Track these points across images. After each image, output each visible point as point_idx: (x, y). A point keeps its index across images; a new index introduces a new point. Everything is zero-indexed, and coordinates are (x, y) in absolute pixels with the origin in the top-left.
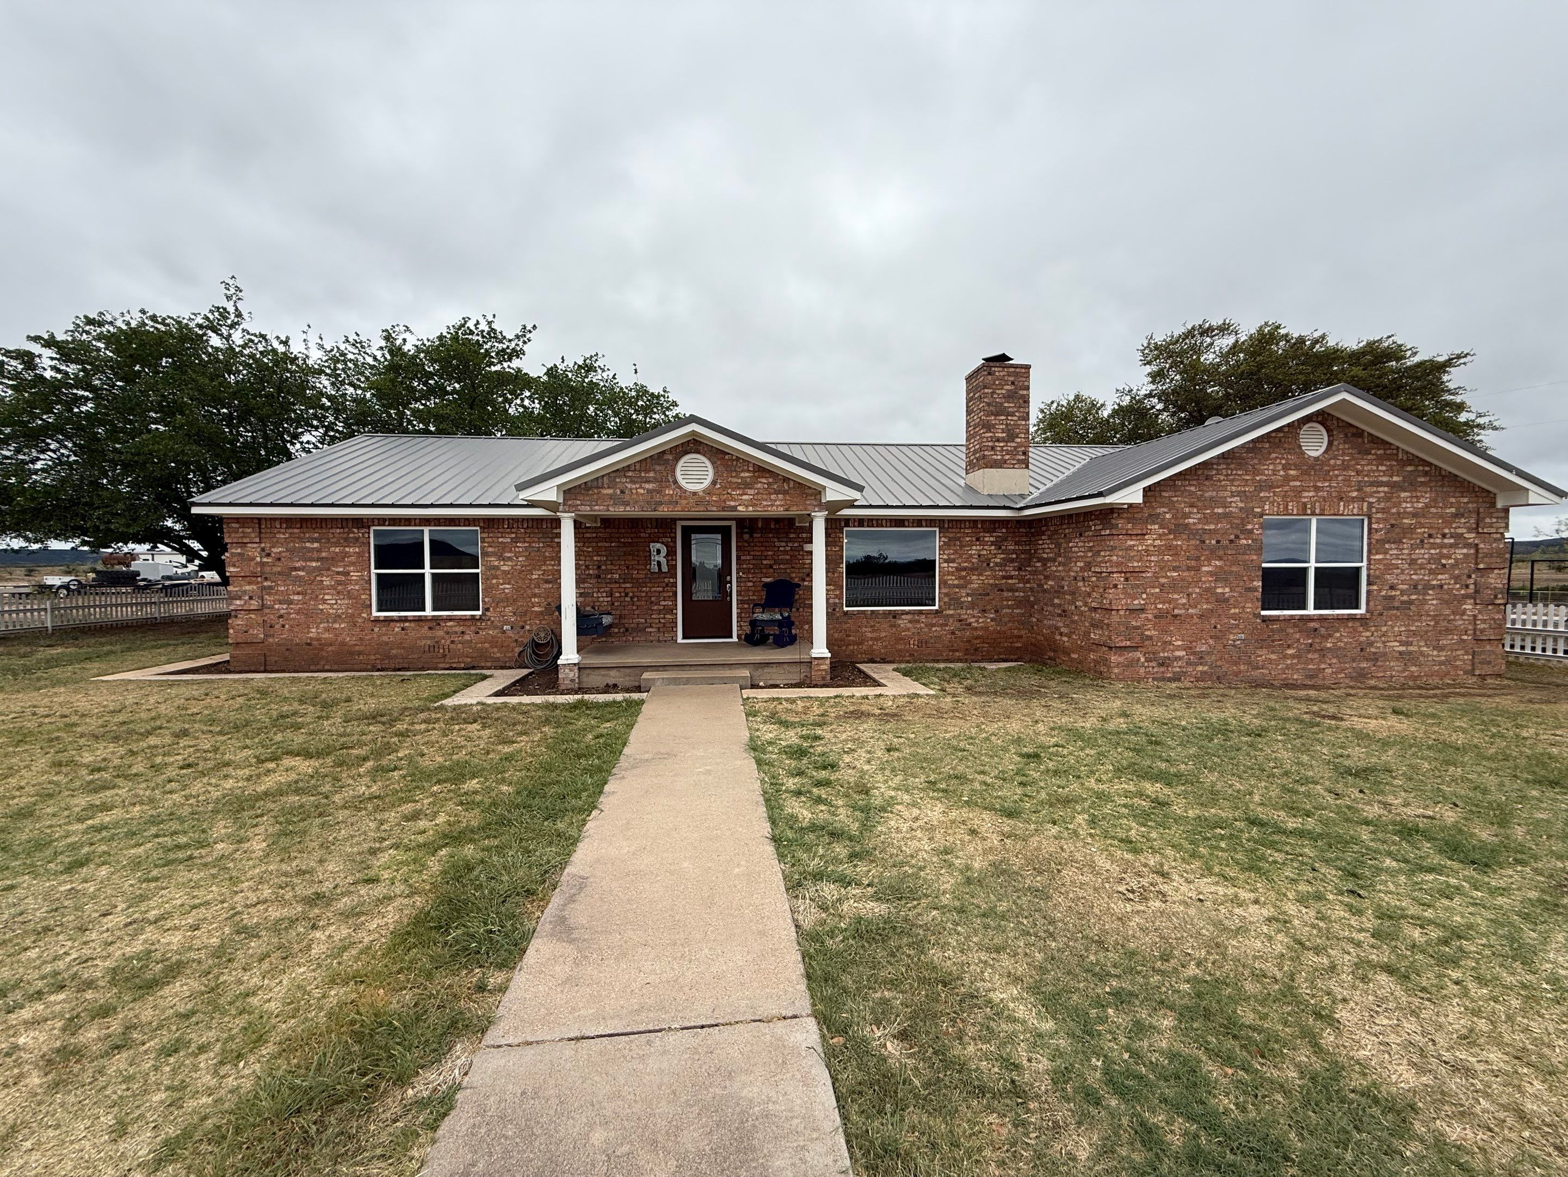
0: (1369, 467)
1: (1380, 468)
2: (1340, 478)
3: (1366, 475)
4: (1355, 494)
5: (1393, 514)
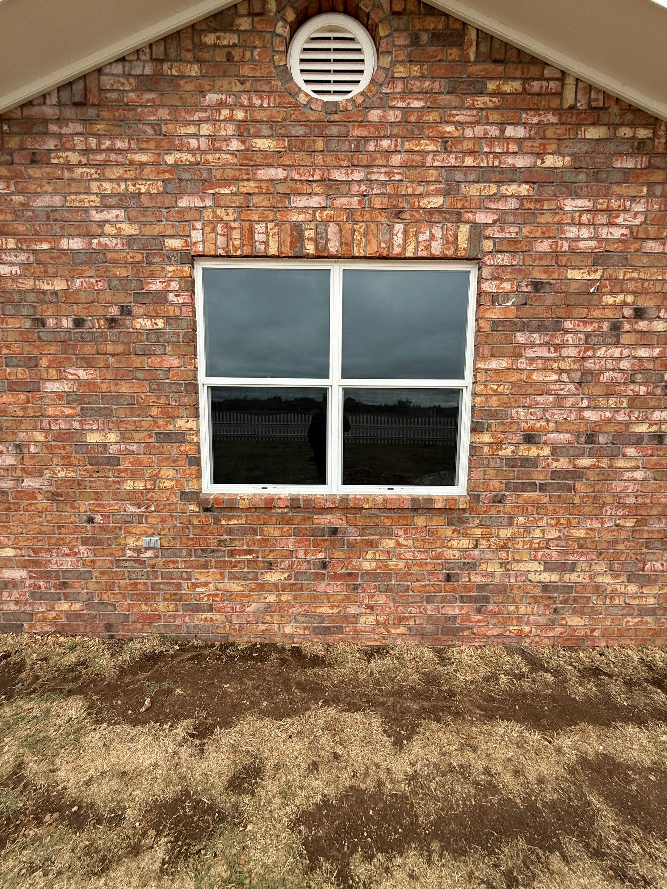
0: (479, 130)
1: (510, 131)
2: (396, 160)
3: (472, 153)
4: (436, 202)
5: (542, 255)
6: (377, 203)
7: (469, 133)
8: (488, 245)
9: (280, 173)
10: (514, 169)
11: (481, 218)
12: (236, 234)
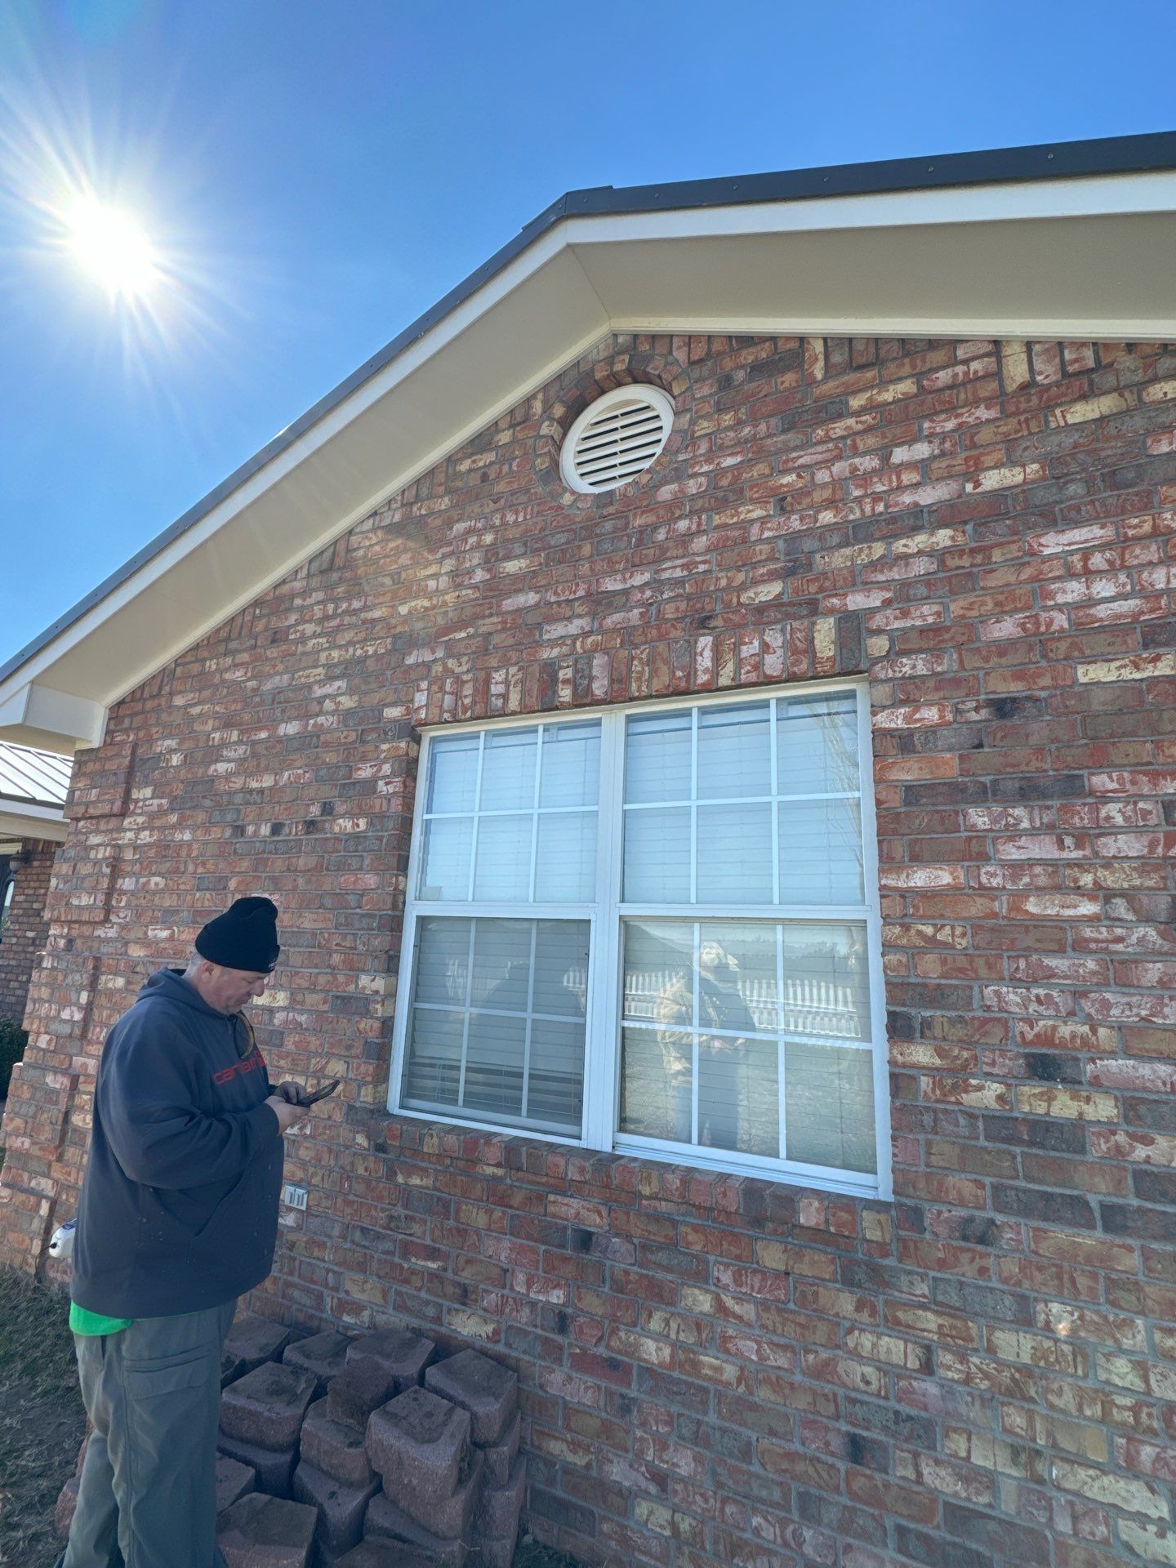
4: (769, 591)
6: (670, 612)
7: (822, 476)
8: (879, 645)
9: (532, 598)
10: (917, 510)
11: (856, 601)
12: (468, 690)
